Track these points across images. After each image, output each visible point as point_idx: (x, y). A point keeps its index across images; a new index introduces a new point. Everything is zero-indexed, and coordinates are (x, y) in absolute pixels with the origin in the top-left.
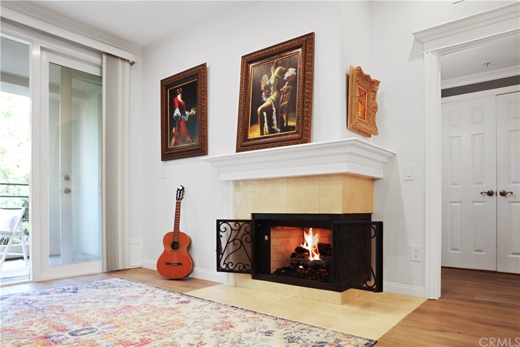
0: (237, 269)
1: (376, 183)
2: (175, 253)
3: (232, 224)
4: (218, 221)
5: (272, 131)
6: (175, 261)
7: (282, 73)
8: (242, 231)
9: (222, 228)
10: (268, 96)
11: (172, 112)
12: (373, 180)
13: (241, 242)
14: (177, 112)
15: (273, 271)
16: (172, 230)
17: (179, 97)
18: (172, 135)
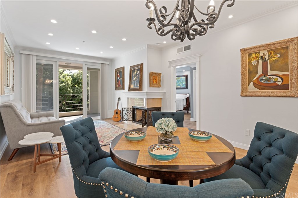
0: (128, 120)
1: (162, 99)
2: (117, 115)
3: (127, 109)
4: (123, 108)
5: (135, 86)
6: (117, 117)
7: (137, 72)
8: (130, 111)
9: (124, 110)
10: (134, 78)
11: (117, 78)
12: (161, 98)
13: (129, 113)
14: (118, 78)
15: (137, 121)
16: (116, 109)
17: (119, 74)
18: (117, 84)
